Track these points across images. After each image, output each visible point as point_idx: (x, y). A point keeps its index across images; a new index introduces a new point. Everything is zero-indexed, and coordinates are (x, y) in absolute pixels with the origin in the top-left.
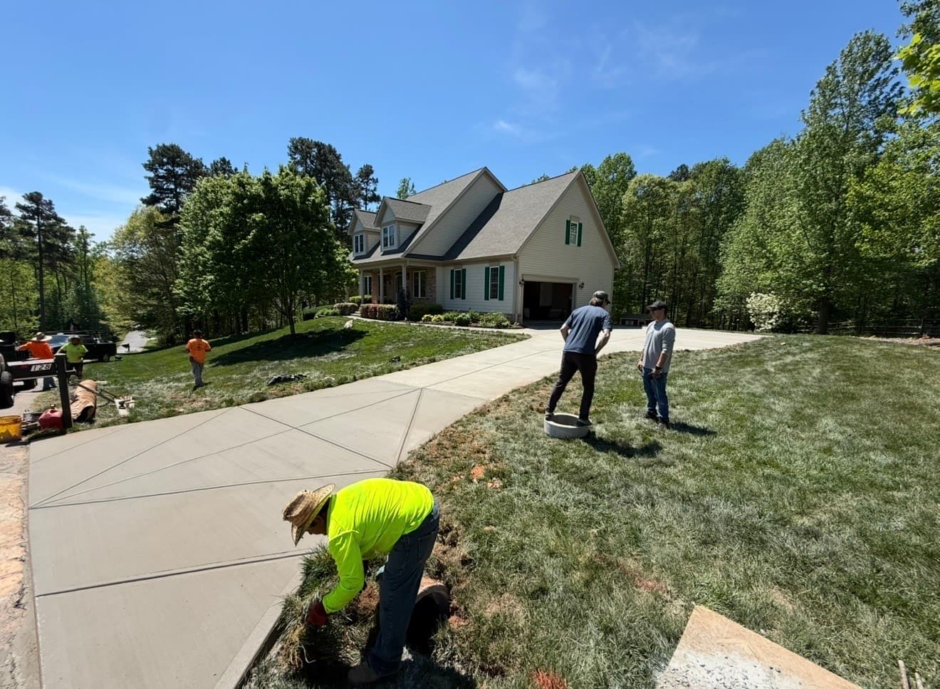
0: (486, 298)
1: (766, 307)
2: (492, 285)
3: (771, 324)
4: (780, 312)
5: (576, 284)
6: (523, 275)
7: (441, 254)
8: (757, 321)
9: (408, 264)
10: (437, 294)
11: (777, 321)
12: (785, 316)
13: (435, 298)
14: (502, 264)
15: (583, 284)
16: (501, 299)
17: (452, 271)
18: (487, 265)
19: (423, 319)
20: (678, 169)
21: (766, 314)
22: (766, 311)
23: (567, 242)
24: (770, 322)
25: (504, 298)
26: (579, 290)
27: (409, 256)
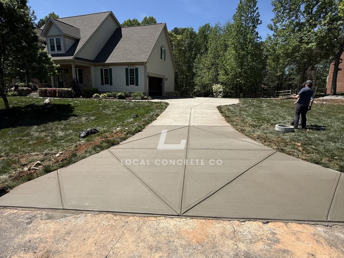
0: (127, 84)
1: (219, 89)
2: (130, 78)
3: (221, 96)
4: (223, 91)
5: (164, 78)
6: (148, 73)
7: (93, 59)
8: (216, 95)
9: (77, 63)
10: (92, 82)
11: (222, 95)
12: (225, 93)
13: (91, 85)
14: (136, 67)
15: (167, 78)
16: (137, 85)
17: (102, 70)
18: (127, 67)
19: (94, 96)
20: (174, 29)
21: (219, 92)
22: (219, 91)
23: (161, 58)
24: (221, 95)
25: (139, 85)
26: (165, 82)
27: (76, 58)
